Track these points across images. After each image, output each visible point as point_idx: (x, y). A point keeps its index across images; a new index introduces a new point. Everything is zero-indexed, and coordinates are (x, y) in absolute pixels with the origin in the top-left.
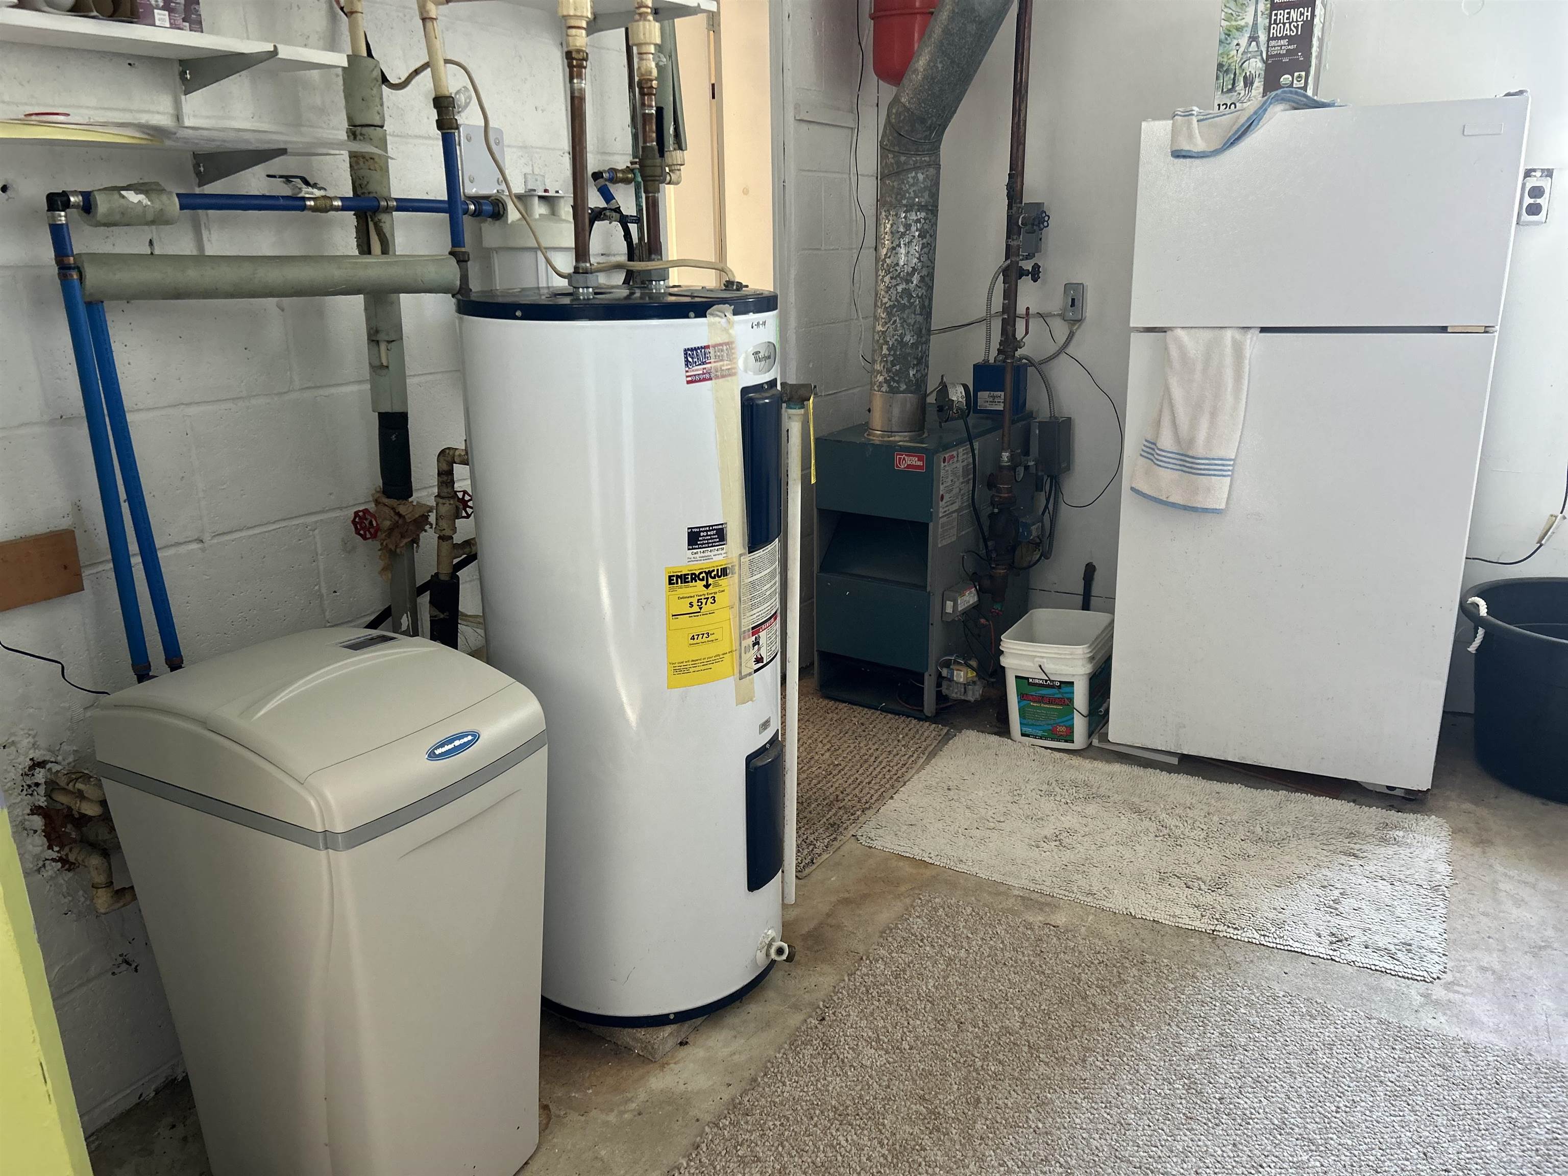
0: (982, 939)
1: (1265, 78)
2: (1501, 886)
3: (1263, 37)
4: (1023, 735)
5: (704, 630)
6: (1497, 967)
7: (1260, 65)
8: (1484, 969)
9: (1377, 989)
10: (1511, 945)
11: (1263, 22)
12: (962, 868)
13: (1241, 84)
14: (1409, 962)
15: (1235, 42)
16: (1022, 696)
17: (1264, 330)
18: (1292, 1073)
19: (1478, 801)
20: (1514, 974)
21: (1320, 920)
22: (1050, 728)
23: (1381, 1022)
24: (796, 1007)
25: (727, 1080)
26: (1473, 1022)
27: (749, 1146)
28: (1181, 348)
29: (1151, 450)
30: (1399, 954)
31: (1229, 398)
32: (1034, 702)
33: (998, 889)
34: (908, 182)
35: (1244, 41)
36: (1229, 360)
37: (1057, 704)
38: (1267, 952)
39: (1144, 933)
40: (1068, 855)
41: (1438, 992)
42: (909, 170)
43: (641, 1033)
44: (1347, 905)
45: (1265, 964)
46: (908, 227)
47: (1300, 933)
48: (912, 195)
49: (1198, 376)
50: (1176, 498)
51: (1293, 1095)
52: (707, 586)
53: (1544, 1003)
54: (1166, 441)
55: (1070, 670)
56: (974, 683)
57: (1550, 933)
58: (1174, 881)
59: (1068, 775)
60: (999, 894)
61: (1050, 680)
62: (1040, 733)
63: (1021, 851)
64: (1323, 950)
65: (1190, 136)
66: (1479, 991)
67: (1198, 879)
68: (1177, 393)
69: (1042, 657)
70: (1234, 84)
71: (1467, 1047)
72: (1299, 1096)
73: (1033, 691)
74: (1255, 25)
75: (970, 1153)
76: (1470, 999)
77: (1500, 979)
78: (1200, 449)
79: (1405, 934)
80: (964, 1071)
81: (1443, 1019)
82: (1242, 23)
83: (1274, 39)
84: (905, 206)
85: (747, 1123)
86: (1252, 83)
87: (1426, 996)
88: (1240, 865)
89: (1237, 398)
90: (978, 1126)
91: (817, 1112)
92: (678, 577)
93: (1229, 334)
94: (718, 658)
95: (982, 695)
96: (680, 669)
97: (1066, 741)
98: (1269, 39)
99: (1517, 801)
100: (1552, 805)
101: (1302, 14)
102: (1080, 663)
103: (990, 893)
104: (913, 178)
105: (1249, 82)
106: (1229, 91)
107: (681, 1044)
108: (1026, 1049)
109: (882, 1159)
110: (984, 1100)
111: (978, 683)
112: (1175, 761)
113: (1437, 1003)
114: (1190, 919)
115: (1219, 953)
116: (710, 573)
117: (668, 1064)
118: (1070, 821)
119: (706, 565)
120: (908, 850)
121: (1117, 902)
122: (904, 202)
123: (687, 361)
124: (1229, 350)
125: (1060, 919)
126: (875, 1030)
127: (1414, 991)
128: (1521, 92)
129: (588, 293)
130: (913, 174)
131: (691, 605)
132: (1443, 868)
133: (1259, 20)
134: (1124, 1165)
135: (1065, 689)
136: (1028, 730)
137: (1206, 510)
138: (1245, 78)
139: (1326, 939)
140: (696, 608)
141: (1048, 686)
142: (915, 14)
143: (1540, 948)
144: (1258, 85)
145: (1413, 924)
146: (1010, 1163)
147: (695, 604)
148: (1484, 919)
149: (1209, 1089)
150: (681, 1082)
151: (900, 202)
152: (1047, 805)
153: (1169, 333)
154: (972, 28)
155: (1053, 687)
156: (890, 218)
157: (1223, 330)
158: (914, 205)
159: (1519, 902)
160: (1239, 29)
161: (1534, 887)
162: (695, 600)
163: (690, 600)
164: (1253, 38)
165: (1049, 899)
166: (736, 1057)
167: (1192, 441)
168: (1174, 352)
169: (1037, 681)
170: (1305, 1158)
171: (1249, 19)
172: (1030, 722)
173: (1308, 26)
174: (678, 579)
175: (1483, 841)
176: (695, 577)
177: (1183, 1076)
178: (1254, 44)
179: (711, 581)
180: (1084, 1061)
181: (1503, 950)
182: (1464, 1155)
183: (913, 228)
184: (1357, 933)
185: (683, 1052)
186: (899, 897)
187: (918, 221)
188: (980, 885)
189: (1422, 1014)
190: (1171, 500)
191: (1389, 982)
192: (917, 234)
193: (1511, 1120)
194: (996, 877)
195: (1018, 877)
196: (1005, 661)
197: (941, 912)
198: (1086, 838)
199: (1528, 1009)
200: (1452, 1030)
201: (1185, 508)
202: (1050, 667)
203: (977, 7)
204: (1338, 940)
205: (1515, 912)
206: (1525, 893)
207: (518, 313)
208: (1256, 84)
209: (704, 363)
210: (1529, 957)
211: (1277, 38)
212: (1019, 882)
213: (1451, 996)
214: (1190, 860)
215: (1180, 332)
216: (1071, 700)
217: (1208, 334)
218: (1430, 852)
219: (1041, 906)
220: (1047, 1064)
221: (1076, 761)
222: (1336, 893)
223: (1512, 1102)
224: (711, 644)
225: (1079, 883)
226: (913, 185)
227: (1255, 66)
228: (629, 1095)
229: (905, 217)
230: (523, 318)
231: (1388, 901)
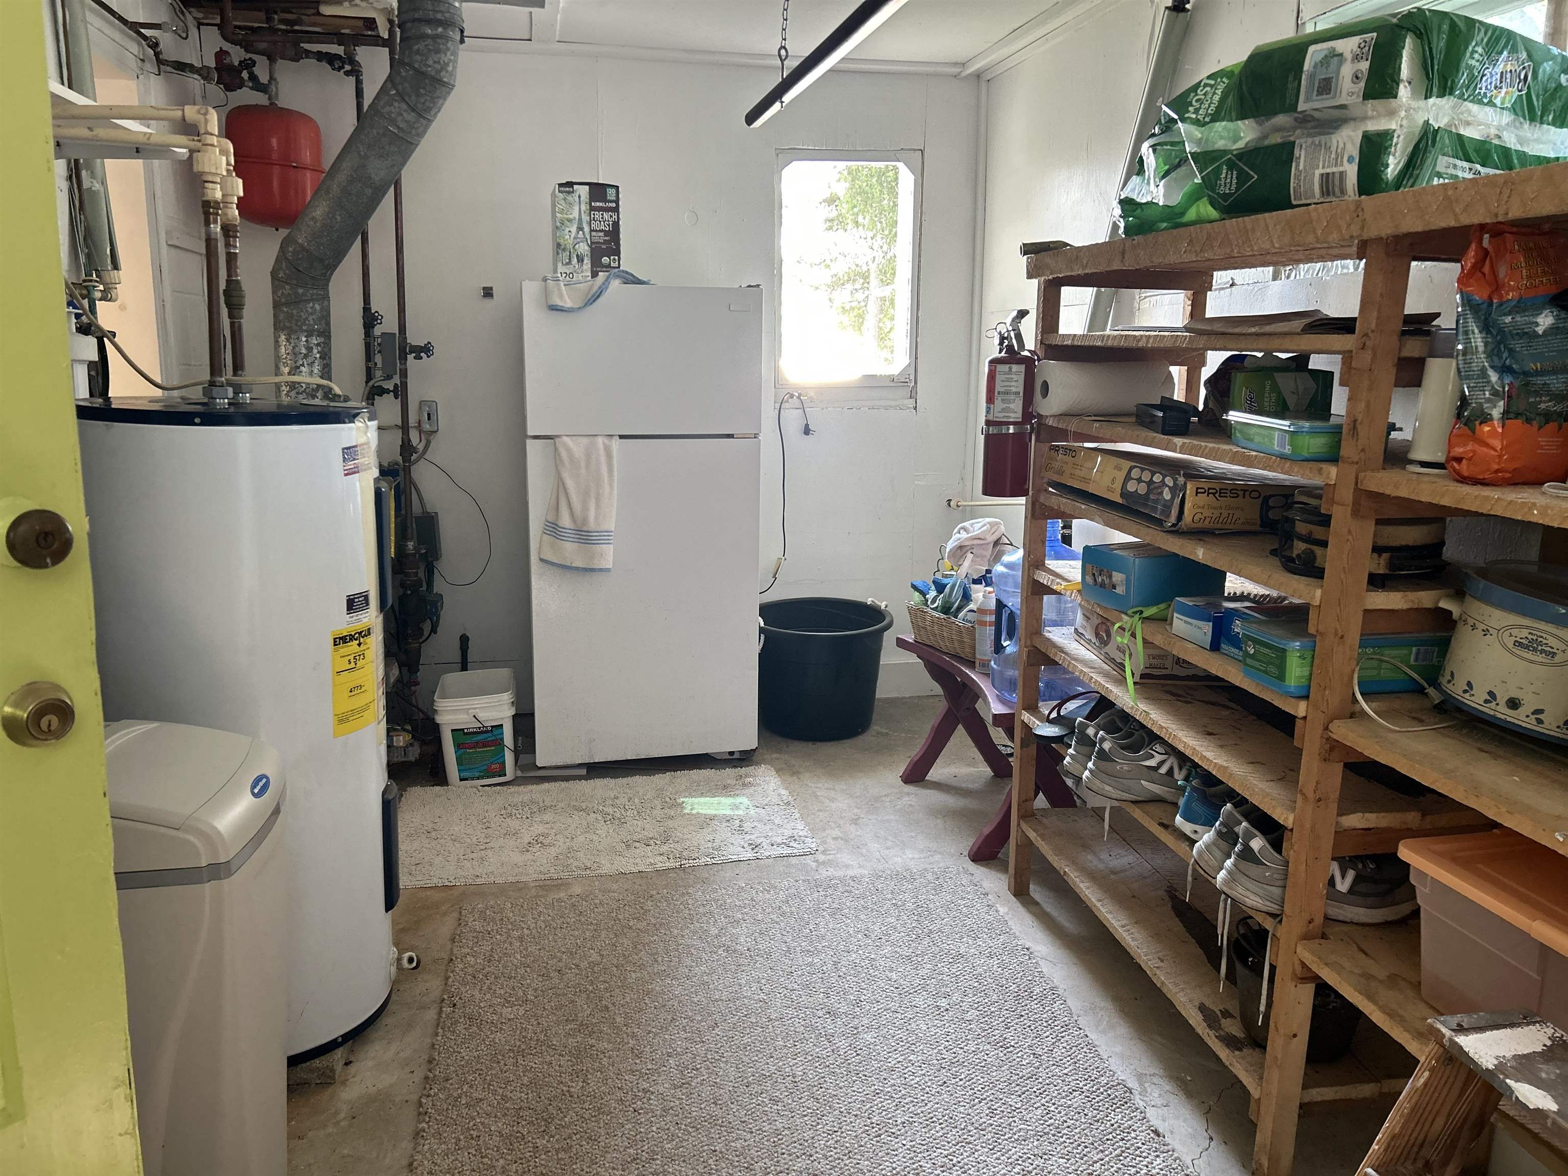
0: (534, 919)
1: (591, 257)
2: (819, 794)
3: (587, 229)
4: (461, 780)
5: (358, 683)
6: (840, 834)
7: (587, 248)
8: (835, 839)
9: (789, 866)
10: (841, 822)
11: (585, 218)
12: (479, 881)
13: (575, 260)
14: (798, 846)
15: (568, 229)
16: (458, 746)
17: (621, 437)
18: (777, 923)
19: (780, 751)
20: (852, 837)
21: (738, 840)
22: (485, 767)
23: (804, 881)
24: (424, 1007)
25: (407, 1070)
26: (847, 866)
27: (466, 1096)
28: (569, 450)
29: (553, 529)
30: (791, 844)
31: (607, 486)
32: (471, 748)
33: (519, 887)
34: (307, 311)
35: (574, 229)
36: (603, 459)
37: (491, 746)
38: (720, 867)
39: (638, 881)
40: (553, 851)
41: (821, 858)
42: (308, 301)
43: (317, 1063)
44: (747, 826)
45: (722, 873)
46: (310, 349)
47: (732, 849)
48: (311, 322)
49: (583, 471)
50: (578, 564)
51: (784, 933)
52: (359, 645)
53: (874, 846)
54: (566, 521)
55: (501, 715)
56: (411, 745)
57: (856, 810)
58: (637, 844)
59: (517, 799)
60: (520, 890)
61: (484, 727)
62: (477, 774)
63: (517, 858)
64: (750, 855)
65: (561, 296)
66: (839, 850)
67: (651, 838)
68: (570, 484)
69: (475, 709)
70: (570, 259)
71: (853, 878)
72: (788, 932)
73: (468, 740)
74: (580, 219)
75: (625, 1036)
76: (839, 856)
77: (846, 841)
78: (592, 525)
79: (788, 833)
80: (584, 995)
81: (832, 870)
82: (571, 217)
83: (594, 231)
84: (306, 331)
85: (451, 1084)
86: (583, 261)
87: (817, 861)
88: (670, 823)
89: (611, 485)
90: (618, 1020)
91: (500, 1057)
92: (340, 638)
93: (600, 440)
94: (366, 708)
95: (420, 754)
96: (342, 719)
97: (500, 776)
98: (591, 231)
99: (798, 746)
100: (819, 744)
101: (611, 216)
102: (506, 707)
103: (513, 891)
104: (312, 308)
105: (580, 259)
106: (567, 264)
107: (346, 1064)
108: (615, 969)
109: (569, 1063)
110: (610, 1005)
111: (416, 743)
112: (583, 772)
113: (823, 863)
114: (662, 863)
115: (692, 877)
116: (360, 633)
117: (347, 1080)
118: (539, 829)
119: (359, 627)
120: (428, 881)
121: (607, 868)
122: (304, 328)
123: (344, 458)
124: (602, 451)
125: (577, 890)
126: (500, 996)
127: (809, 860)
128: (758, 286)
129: (224, 403)
130: (311, 305)
131: (350, 663)
132: (784, 792)
133: (583, 216)
134: (720, 1003)
135: (496, 732)
136: (466, 774)
137: (601, 570)
138: (577, 256)
139: (749, 849)
140: (353, 665)
141: (482, 732)
142: (272, 164)
143: (856, 820)
144: (587, 261)
145: (788, 826)
146: (654, 1030)
147: (352, 661)
148: (820, 813)
149: (738, 947)
150: (370, 1086)
151: (301, 327)
152: (514, 824)
153: (557, 440)
154: (369, 191)
155: (486, 732)
156: (292, 341)
157: (596, 438)
158: (314, 330)
159: (832, 800)
160: (570, 220)
161: (834, 789)
162: (351, 657)
163: (349, 658)
164: (580, 229)
165: (560, 881)
166: (402, 1054)
167: (585, 520)
168: (564, 454)
169: (471, 730)
170: (810, 960)
171: (576, 214)
172: (468, 767)
173: (616, 225)
174: (341, 640)
175: (795, 773)
176: (352, 638)
177: (720, 947)
178: (581, 232)
179: (362, 639)
180: (656, 961)
181: (839, 826)
182: (883, 929)
183: (315, 351)
184: (762, 839)
185: (352, 1069)
186: (445, 914)
187: (318, 345)
188: (503, 890)
189: (820, 871)
190: (574, 565)
191: (794, 860)
192: (318, 356)
193: (894, 905)
194: (511, 879)
195: (528, 875)
196: (439, 719)
197: (488, 912)
198: (558, 837)
199: (868, 851)
200: (840, 873)
201: (586, 570)
202: (482, 716)
203: (373, 176)
204: (755, 847)
205: (833, 805)
206: (832, 794)
207: (197, 420)
208: (585, 261)
209: (354, 459)
210: (853, 826)
211: (596, 231)
212: (531, 876)
213: (828, 857)
214: (639, 829)
215: (565, 439)
216: (502, 739)
217: (585, 441)
218: (772, 786)
219: (558, 887)
220: (634, 972)
221: (513, 789)
222: (737, 822)
223: (890, 896)
224: (364, 694)
225: (574, 864)
226: (311, 314)
227: (584, 248)
228: (333, 1111)
229: (306, 341)
230: (201, 424)
231: (768, 818)
